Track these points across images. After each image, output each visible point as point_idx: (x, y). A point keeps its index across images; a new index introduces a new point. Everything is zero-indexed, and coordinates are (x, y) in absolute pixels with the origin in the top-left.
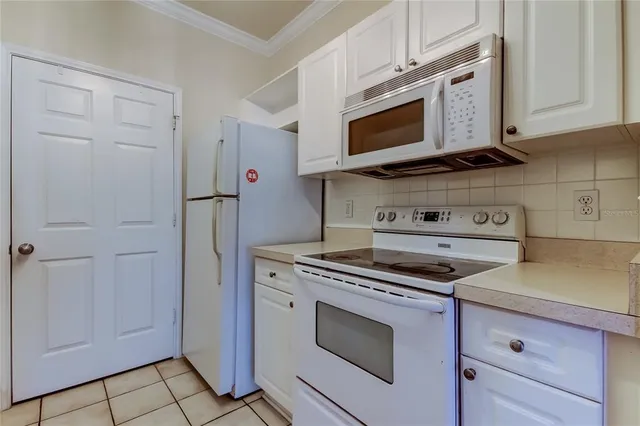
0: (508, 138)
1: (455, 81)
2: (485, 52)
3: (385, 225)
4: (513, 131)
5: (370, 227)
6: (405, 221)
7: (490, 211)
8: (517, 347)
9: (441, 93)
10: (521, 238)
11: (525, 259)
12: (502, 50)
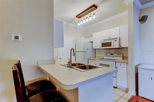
0: (120, 47)
1: (115, 41)
2: (118, 38)
3: (106, 55)
4: (121, 46)
5: (103, 55)
6: (109, 55)
7: (119, 54)
8: (120, 65)
9: (114, 42)
10: (122, 57)
11: (123, 59)
12: (120, 38)
